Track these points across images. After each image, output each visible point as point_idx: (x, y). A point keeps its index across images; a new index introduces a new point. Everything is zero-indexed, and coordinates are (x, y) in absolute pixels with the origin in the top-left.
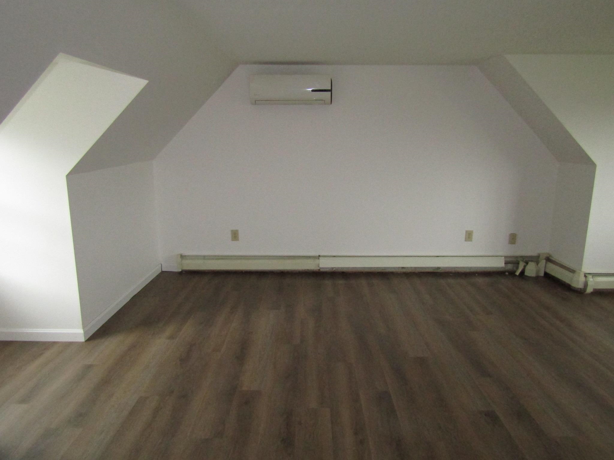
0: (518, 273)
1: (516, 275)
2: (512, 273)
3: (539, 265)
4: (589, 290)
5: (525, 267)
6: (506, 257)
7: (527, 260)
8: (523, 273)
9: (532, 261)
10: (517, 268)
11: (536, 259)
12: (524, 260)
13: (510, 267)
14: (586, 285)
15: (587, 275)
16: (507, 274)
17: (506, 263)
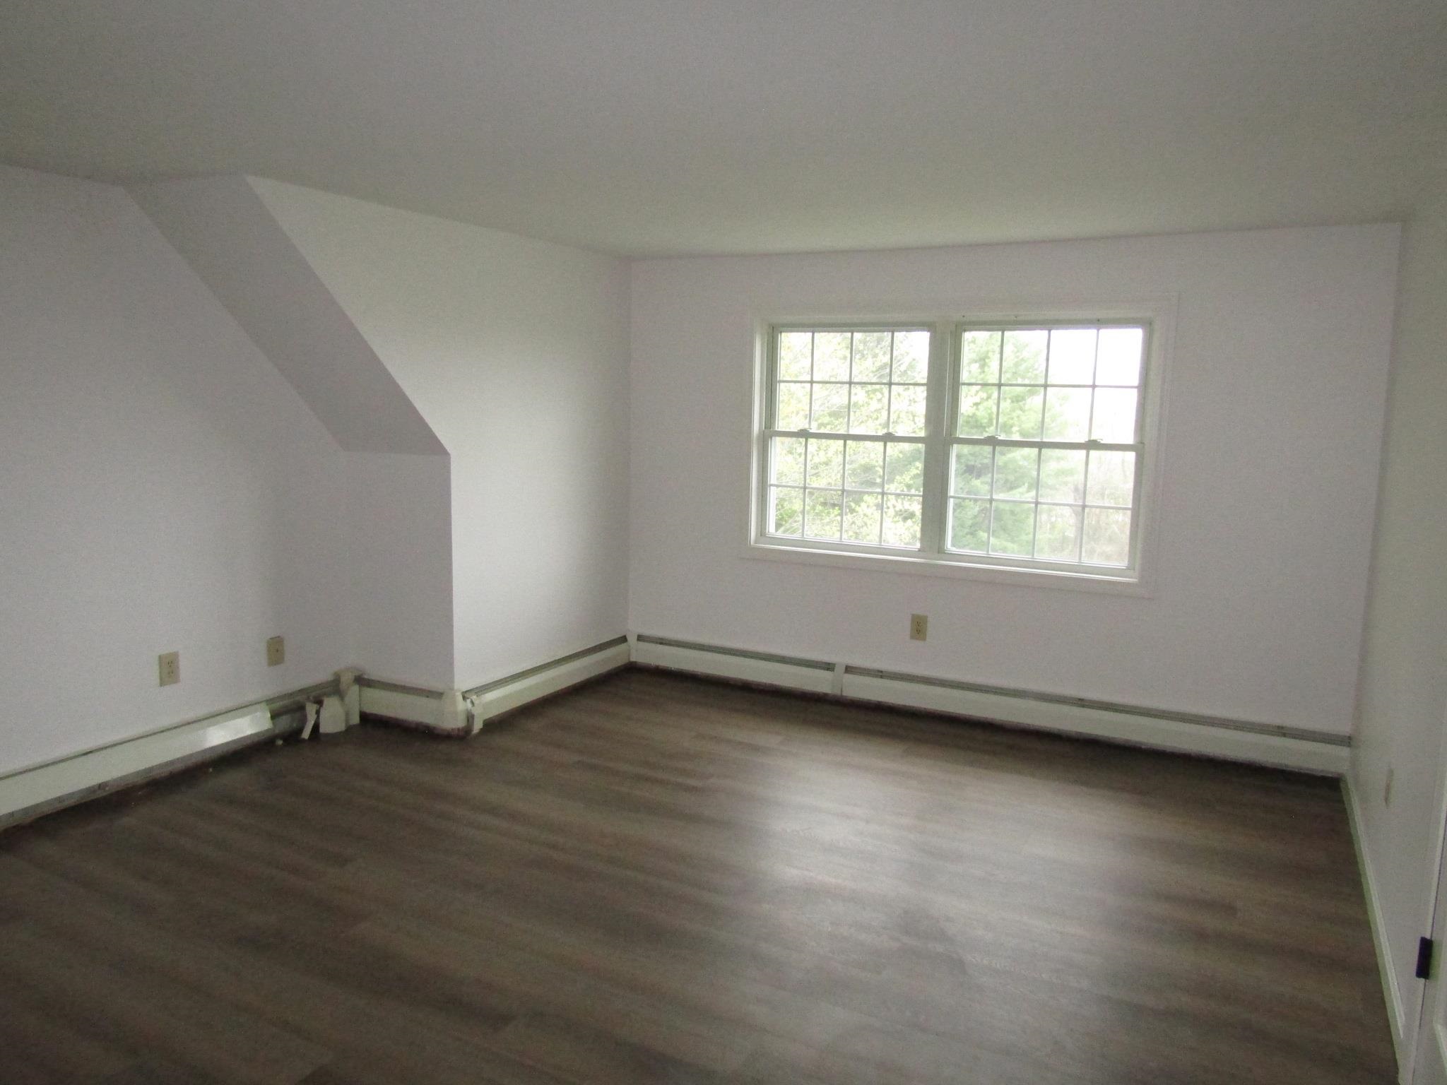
0: (306, 734)
1: (304, 740)
2: (292, 737)
3: (347, 699)
4: (478, 726)
5: (318, 712)
6: (269, 701)
7: (318, 696)
8: (316, 727)
9: (328, 695)
10: (304, 720)
11: (334, 688)
12: (311, 698)
13: (285, 723)
14: (470, 717)
15: (466, 695)
16: (280, 742)
17: (275, 716)
